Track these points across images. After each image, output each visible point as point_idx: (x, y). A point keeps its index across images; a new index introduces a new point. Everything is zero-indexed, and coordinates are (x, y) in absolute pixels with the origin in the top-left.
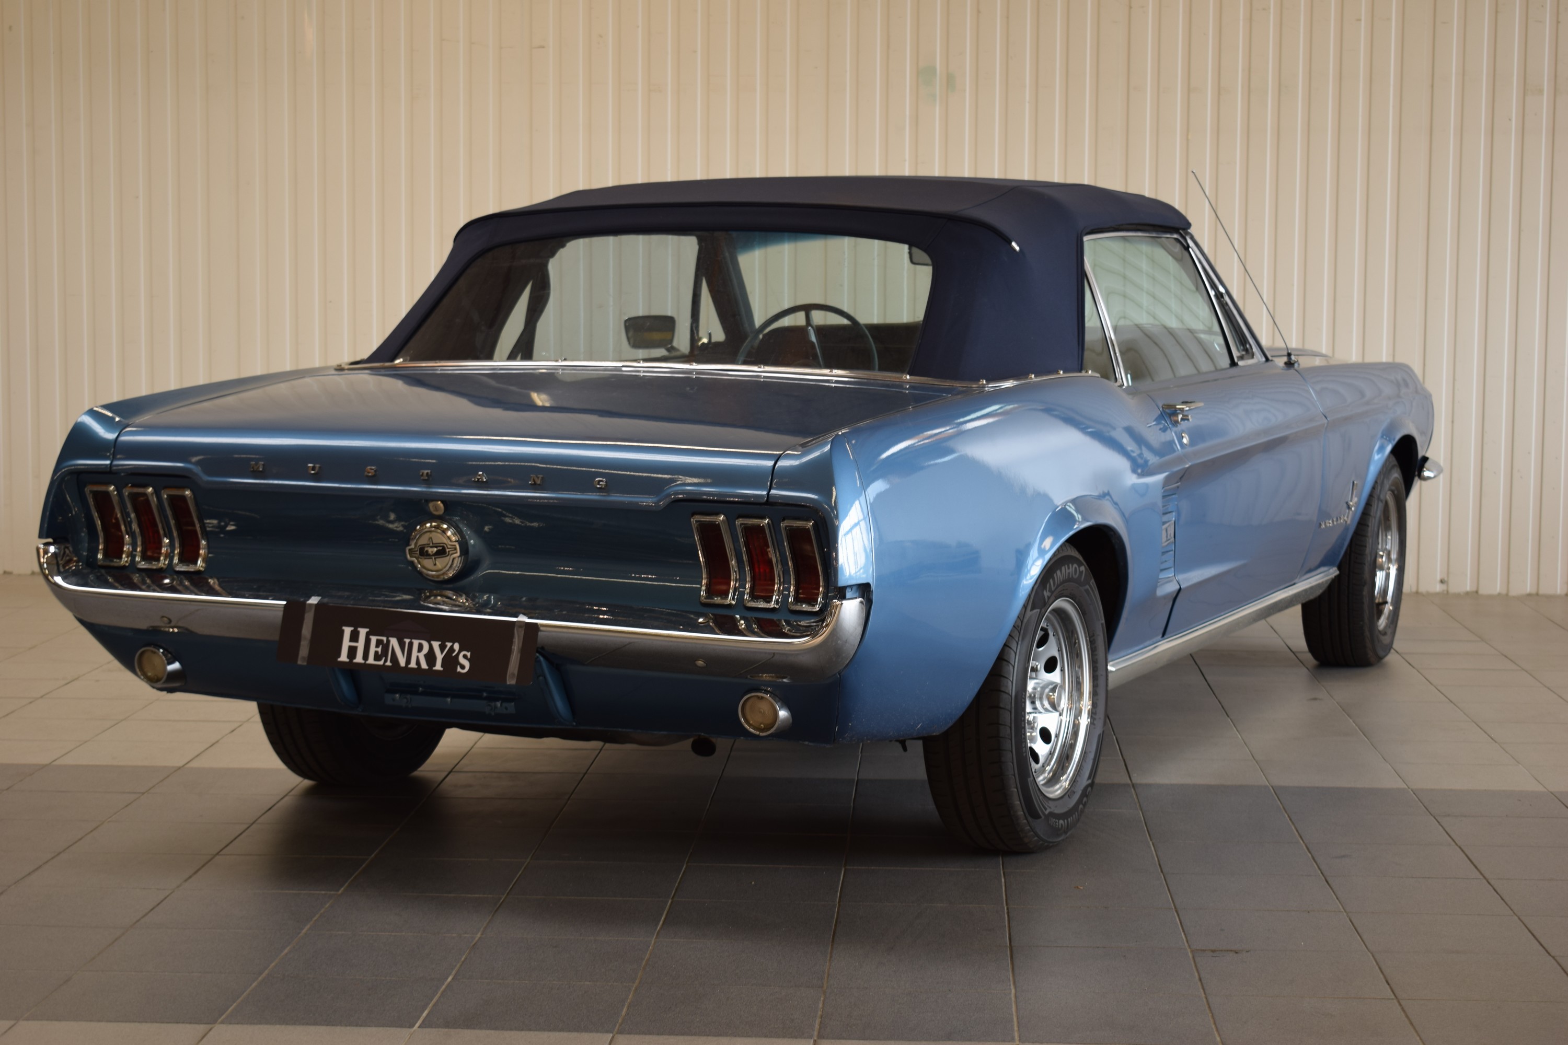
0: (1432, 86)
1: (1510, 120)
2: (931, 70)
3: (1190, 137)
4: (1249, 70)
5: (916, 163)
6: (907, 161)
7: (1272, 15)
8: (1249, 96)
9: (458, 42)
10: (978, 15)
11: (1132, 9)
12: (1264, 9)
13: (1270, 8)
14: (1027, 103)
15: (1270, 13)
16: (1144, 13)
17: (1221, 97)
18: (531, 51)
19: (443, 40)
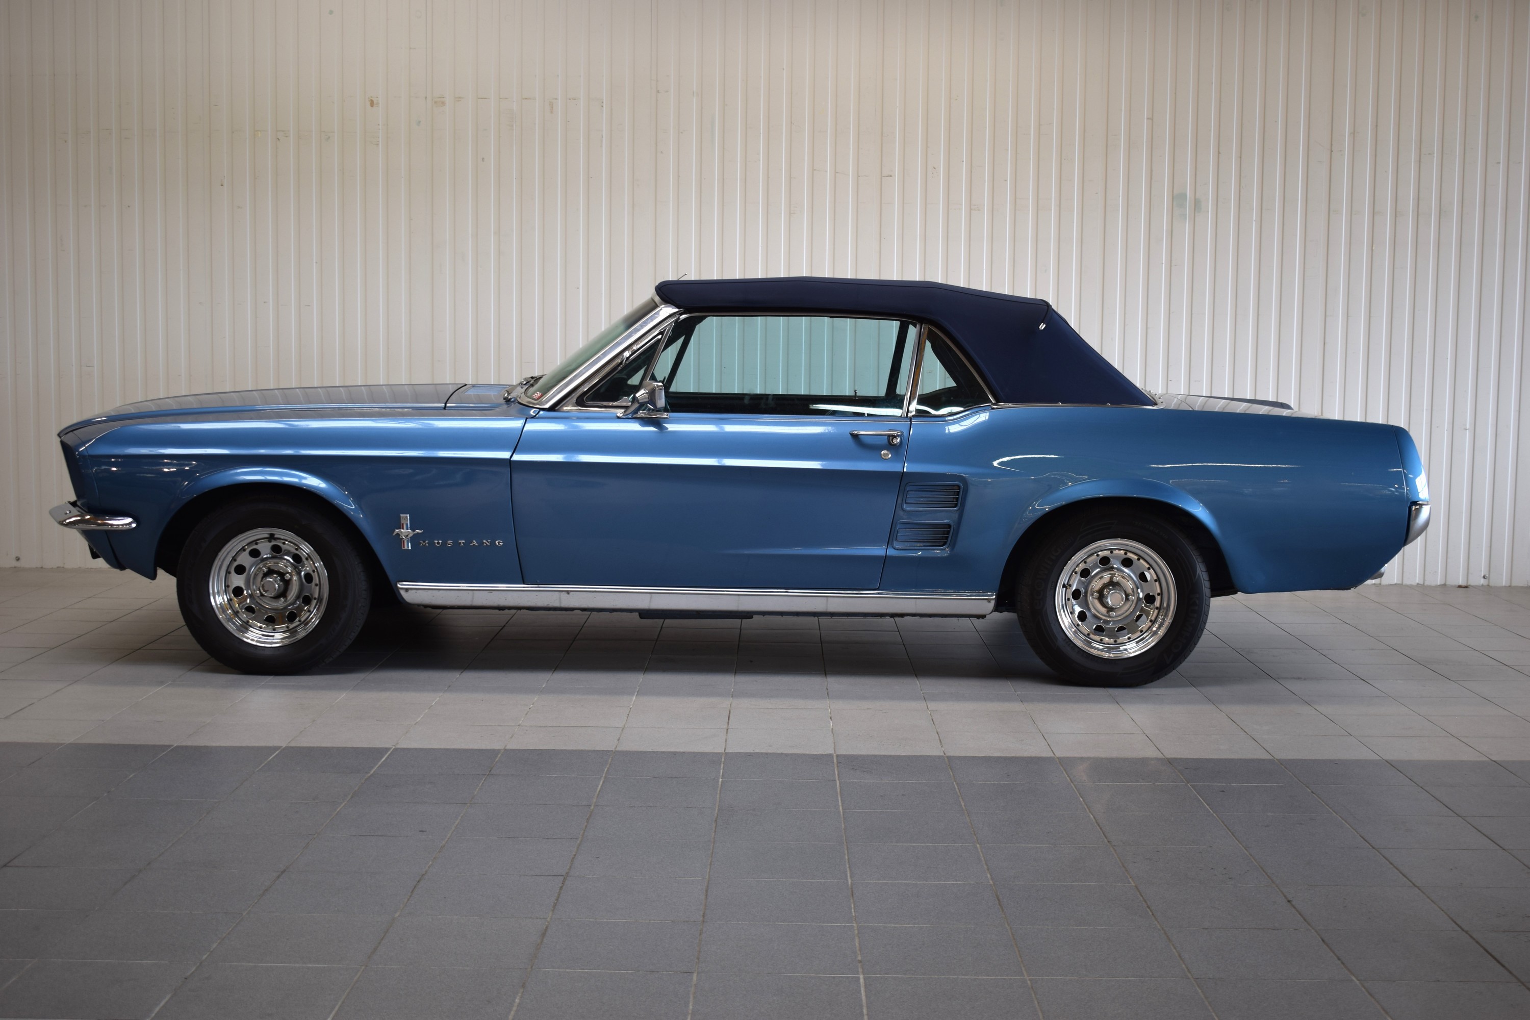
2: (1183, 196)
3: (1374, 248)
4: (1418, 199)
5: (1171, 266)
6: (1164, 265)
7: (1435, 158)
8: (1418, 217)
9: (826, 171)
10: (1219, 155)
11: (1333, 153)
12: (1429, 154)
13: (1434, 153)
14: (1254, 222)
15: (1434, 156)
16: (1342, 155)
17: (1397, 218)
18: (881, 179)
19: (815, 170)
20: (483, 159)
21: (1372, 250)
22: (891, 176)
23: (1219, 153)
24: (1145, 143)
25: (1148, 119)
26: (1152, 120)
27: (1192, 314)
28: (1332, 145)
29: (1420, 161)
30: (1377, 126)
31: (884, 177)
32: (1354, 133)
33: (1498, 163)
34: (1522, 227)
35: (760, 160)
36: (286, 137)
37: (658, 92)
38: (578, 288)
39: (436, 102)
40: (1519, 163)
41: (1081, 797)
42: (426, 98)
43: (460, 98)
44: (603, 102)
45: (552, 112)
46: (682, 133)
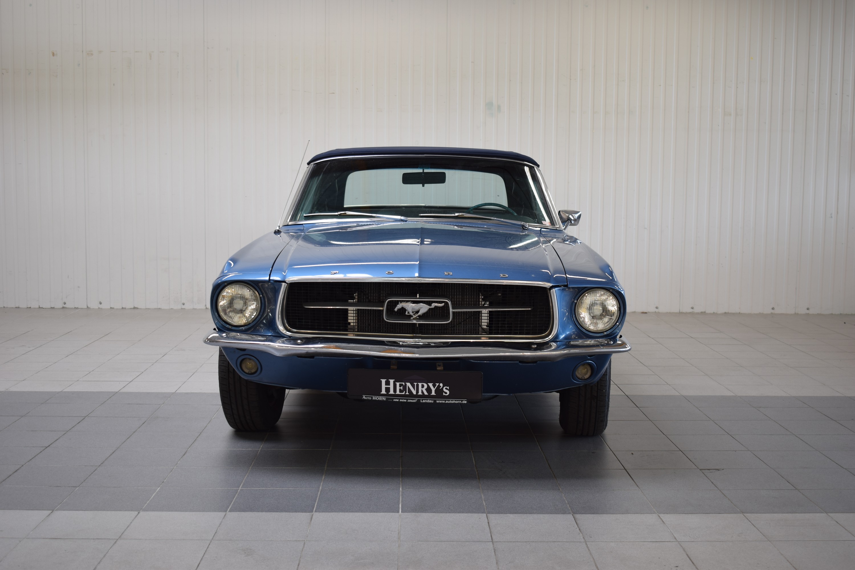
0: (689, 112)
1: (719, 125)
2: (491, 104)
5: (485, 141)
6: (481, 141)
8: (617, 115)
9: (299, 91)
10: (510, 82)
11: (571, 80)
12: (623, 81)
14: (530, 117)
15: (626, 82)
16: (576, 81)
17: (606, 115)
19: (293, 90)
20: (114, 84)
21: (593, 132)
22: (334, 93)
23: (510, 80)
24: (470, 75)
25: (472, 62)
26: (474, 63)
28: (571, 76)
29: (618, 85)
30: (595, 66)
31: (330, 94)
32: (582, 70)
33: (660, 86)
35: (263, 85)
36: (7, 72)
37: (208, 48)
39: (88, 54)
40: (671, 85)
42: (83, 51)
43: (101, 51)
44: (178, 54)
45: (151, 59)
46: (221, 70)
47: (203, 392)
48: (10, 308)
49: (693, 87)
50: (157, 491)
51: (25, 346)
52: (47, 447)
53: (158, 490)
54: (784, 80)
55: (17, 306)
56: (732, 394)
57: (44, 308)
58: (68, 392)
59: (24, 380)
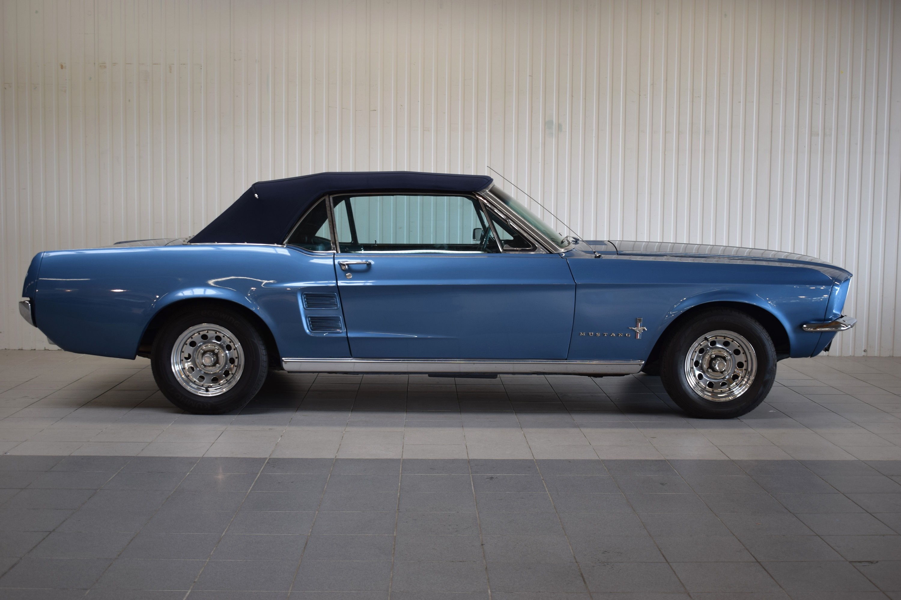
0: (772, 132)
1: (805, 147)
2: (551, 122)
3: (666, 153)
4: (692, 124)
5: (544, 164)
6: (540, 163)
7: (702, 99)
8: (692, 135)
9: (336, 108)
10: (572, 98)
11: (640, 96)
12: (698, 97)
13: (701, 96)
14: (594, 138)
15: (701, 98)
16: (646, 97)
17: (680, 135)
18: (370, 112)
19: (330, 107)
20: (129, 100)
21: (665, 154)
22: (375, 110)
23: (572, 96)
24: (528, 91)
25: (530, 76)
26: (532, 77)
27: (557, 193)
28: (640, 91)
29: (693, 101)
30: (667, 80)
31: (371, 111)
32: (653, 85)
33: (739, 102)
34: (755, 141)
35: (296, 101)
36: (10, 87)
37: (235, 60)
38: (187, 178)
39: (101, 66)
40: (752, 102)
41: (401, 483)
42: (95, 63)
43: (115, 63)
44: (201, 66)
45: (170, 72)
46: (249, 85)
47: (235, 457)
48: (12, 350)
49: (776, 104)
50: (187, 595)
51: (28, 397)
52: (50, 532)
53: (188, 593)
54: (878, 97)
55: (20, 348)
56: (853, 458)
57: (50, 350)
58: (77, 456)
59: (25, 441)
